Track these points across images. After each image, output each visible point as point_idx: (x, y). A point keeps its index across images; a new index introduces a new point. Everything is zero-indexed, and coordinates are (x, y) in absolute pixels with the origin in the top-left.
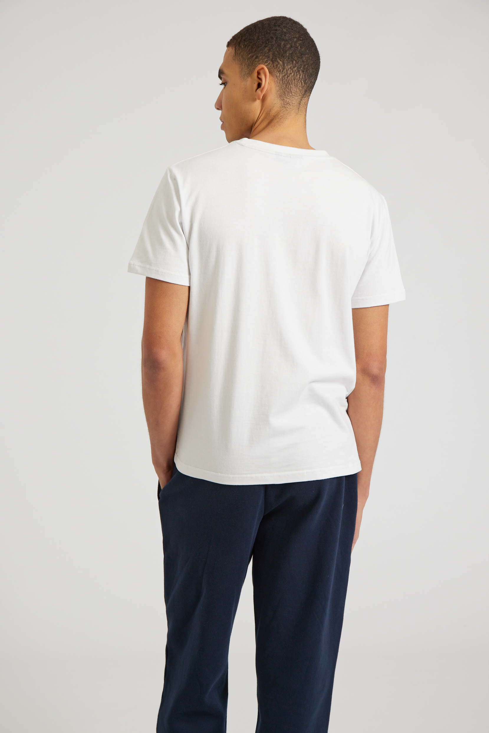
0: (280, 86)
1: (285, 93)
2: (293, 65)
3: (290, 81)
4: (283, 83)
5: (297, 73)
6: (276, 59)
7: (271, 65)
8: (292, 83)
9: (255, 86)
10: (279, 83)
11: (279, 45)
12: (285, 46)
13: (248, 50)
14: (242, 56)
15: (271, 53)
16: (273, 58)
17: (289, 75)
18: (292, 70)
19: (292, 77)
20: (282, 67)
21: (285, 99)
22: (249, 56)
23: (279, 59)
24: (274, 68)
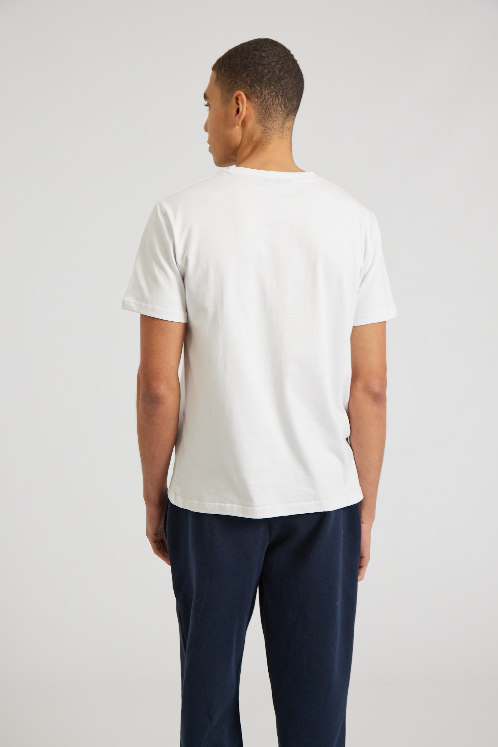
1: (264, 119)
2: (271, 90)
3: (269, 106)
4: (261, 108)
6: (254, 84)
7: (249, 90)
9: (236, 112)
10: (258, 108)
11: (257, 71)
12: (262, 71)
16: (250, 84)
17: (267, 100)
18: (270, 95)
19: (271, 102)
20: (260, 93)
21: (265, 124)
22: (229, 81)
23: (257, 85)
24: (252, 93)
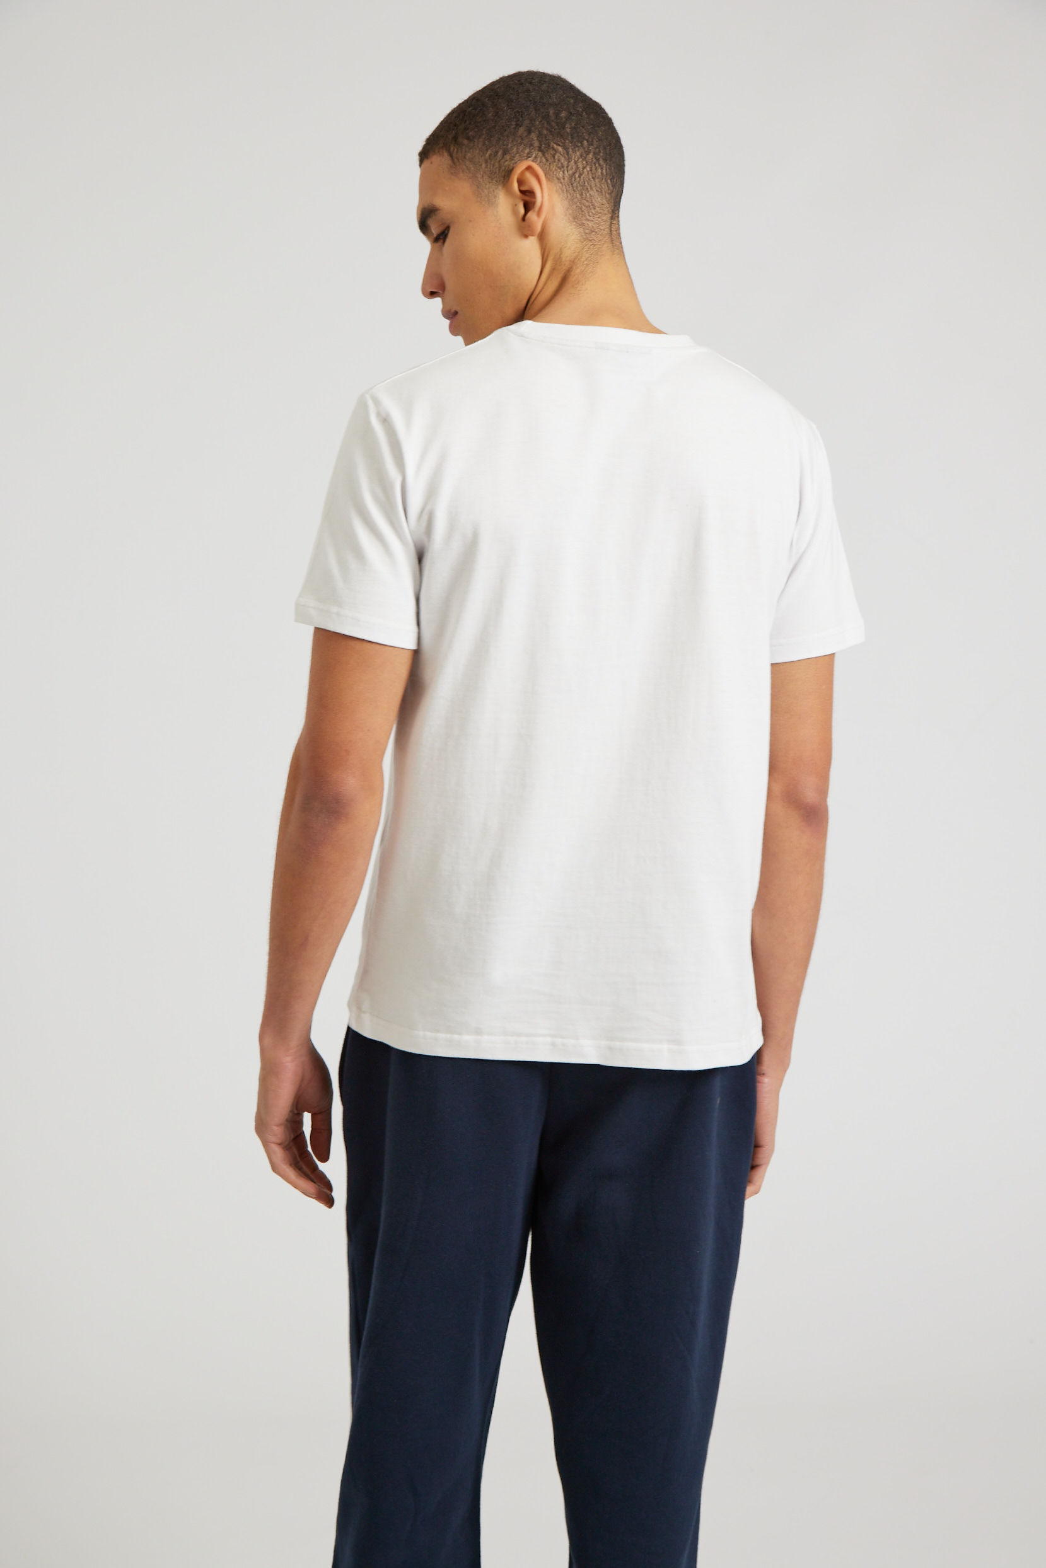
0: (569, 197)
2: (584, 148)
3: (586, 183)
4: (574, 190)
5: (595, 164)
6: (548, 143)
7: (541, 158)
8: (591, 188)
9: (522, 211)
10: (567, 191)
11: (546, 117)
12: (557, 115)
14: (471, 160)
15: (534, 136)
16: (541, 145)
17: (582, 172)
18: (585, 159)
19: (588, 173)
20: (565, 158)
21: (584, 222)
22: (487, 155)
23: (555, 143)
24: (549, 162)
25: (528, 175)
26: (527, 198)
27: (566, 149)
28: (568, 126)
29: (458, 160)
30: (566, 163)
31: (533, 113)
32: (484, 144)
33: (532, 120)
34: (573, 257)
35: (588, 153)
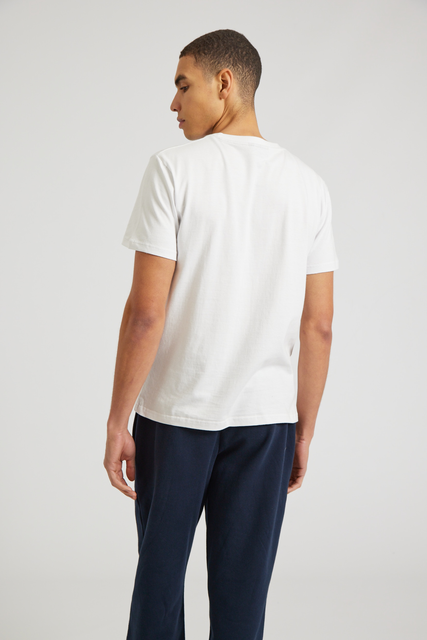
0: (240, 86)
1: (244, 93)
2: (249, 68)
4: (242, 84)
5: (252, 75)
6: (236, 64)
7: (232, 69)
8: (249, 84)
9: (221, 88)
10: (240, 84)
11: (237, 52)
12: (242, 53)
13: (209, 57)
14: (204, 62)
15: (231, 59)
16: (233, 63)
17: (247, 77)
18: (249, 72)
20: (241, 70)
21: (244, 97)
22: (211, 62)
23: (239, 64)
24: (235, 71)
25: (227, 74)
26: (224, 83)
27: (243, 67)
28: (245, 58)
29: (199, 61)
30: (242, 72)
31: (233, 50)
32: (211, 57)
33: (232, 52)
34: (238, 110)
35: (251, 70)
